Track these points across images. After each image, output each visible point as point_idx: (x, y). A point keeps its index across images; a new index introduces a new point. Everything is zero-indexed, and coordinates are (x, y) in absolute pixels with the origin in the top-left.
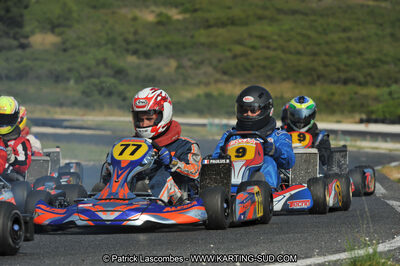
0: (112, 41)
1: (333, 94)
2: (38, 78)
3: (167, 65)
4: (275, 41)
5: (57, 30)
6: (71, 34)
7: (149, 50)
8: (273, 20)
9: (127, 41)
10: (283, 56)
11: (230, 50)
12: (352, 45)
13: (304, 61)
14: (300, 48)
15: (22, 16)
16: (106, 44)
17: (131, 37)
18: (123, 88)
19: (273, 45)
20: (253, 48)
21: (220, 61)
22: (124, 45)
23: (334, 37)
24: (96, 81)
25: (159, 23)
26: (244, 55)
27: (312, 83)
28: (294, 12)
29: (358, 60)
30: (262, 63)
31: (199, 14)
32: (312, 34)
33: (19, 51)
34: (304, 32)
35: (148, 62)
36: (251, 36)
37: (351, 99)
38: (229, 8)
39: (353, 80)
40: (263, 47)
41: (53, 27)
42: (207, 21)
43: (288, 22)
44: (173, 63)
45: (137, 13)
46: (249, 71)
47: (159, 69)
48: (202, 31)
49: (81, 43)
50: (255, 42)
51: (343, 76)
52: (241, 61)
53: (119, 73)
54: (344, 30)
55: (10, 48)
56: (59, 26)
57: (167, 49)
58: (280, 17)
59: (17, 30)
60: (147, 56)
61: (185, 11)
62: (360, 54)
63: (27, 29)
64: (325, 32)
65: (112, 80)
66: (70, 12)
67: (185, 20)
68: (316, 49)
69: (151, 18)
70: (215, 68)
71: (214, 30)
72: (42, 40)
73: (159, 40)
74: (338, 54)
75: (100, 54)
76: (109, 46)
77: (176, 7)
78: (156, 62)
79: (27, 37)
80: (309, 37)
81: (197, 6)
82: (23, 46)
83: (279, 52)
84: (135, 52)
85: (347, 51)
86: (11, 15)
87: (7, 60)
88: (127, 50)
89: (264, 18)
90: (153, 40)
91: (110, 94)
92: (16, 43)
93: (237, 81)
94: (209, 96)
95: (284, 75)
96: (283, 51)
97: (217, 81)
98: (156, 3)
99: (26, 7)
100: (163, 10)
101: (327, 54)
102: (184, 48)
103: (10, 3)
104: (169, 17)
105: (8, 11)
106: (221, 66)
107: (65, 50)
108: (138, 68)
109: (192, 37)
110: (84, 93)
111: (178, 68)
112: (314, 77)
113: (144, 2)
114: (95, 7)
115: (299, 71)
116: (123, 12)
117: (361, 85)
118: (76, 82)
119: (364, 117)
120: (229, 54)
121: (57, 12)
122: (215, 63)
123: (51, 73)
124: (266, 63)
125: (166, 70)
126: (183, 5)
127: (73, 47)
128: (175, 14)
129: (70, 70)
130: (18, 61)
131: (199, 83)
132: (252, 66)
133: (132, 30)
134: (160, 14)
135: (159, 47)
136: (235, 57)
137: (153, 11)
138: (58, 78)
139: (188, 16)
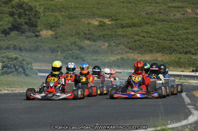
0: (78, 34)
1: (180, 58)
2: (44, 50)
3: (103, 45)
4: (153, 34)
5: (52, 29)
6: (59, 31)
7: (95, 38)
8: (153, 24)
9: (85, 34)
10: (157, 41)
11: (133, 38)
12: (189, 36)
13: (167, 43)
14: (165, 37)
15: (37, 22)
16: (75, 35)
17: (87, 32)
18: (82, 55)
19: (153, 36)
20: (143, 37)
21: (128, 43)
22: (83, 35)
23: (181, 32)
24: (70, 52)
25: (100, 25)
26: (139, 40)
27: (171, 53)
28: (163, 21)
29: (192, 43)
30: (148, 44)
31: (119, 21)
32: (172, 31)
33: (35, 38)
34: (167, 30)
35: (94, 43)
36: (142, 31)
37: (188, 61)
38: (133, 19)
39: (190, 52)
40: (148, 37)
41: (51, 27)
42: (122, 25)
43: (160, 25)
44: (107, 44)
45: (90, 21)
46: (141, 48)
47: (100, 47)
48: (120, 29)
49: (64, 35)
50: (144, 34)
51: (185, 50)
52: (137, 43)
53: (81, 48)
54: (186, 29)
55: (31, 37)
56: (53, 27)
57: (104, 37)
58: (157, 23)
59: (35, 28)
60: (94, 41)
61: (112, 20)
62: (193, 40)
63: (39, 28)
64: (177, 30)
65: (78, 52)
66: (59, 20)
67: (112, 24)
68: (173, 38)
69: (96, 23)
70: (126, 46)
71: (125, 28)
72: (46, 33)
73: (100, 34)
74: (183, 40)
76: (77, 36)
77: (108, 18)
78: (99, 43)
79: (39, 32)
80: (169, 32)
81: (118, 18)
82: (37, 36)
83: (155, 39)
84: (89, 39)
85: (187, 39)
86: (31, 21)
87: (29, 42)
88: (85, 38)
89: (149, 24)
90: (97, 34)
91: (77, 58)
92: (34, 35)
93: (136, 52)
94: (122, 59)
95: (158, 49)
96: (157, 38)
97: (127, 52)
98: (99, 17)
99: (39, 18)
100: (102, 19)
101: (178, 40)
102: (112, 37)
103: (30, 16)
104: (104, 23)
105: (30, 20)
106: (129, 45)
107: (56, 38)
108: (90, 46)
109: (115, 32)
110: (65, 57)
111: (108, 46)
112: (172, 51)
113: (93, 16)
114: (70, 18)
115: (165, 48)
116: (83, 20)
117: (193, 54)
118: (61, 53)
119: (195, 69)
120: (132, 40)
121: (53, 20)
122: (126, 44)
123: (50, 48)
124: (150, 44)
125: (103, 47)
126: (111, 17)
127: (60, 36)
128: (108, 21)
129: (58, 47)
130: (35, 43)
131: (118, 53)
132: (143, 45)
133: (88, 29)
134: (101, 22)
135: (99, 36)
136: (135, 41)
137: (97, 20)
138: (53, 51)
139: (113, 22)
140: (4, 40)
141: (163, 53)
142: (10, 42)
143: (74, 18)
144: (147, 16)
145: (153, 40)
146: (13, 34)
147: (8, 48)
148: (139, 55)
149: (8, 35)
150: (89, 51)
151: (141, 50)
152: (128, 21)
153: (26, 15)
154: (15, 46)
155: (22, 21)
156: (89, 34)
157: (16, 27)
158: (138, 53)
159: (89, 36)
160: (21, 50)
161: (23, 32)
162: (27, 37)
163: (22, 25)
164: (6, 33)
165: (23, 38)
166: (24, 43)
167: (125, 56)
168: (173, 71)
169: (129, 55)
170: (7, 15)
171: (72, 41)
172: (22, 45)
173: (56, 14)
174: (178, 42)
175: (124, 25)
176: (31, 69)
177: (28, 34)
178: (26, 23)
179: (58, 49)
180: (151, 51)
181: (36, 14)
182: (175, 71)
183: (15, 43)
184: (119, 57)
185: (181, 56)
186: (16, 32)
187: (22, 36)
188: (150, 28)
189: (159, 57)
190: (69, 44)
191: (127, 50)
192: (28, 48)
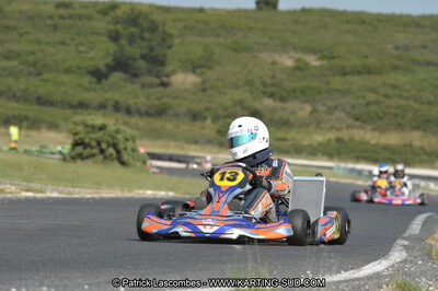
0: (250, 83)
2: (177, 115)
3: (302, 109)
4: (407, 91)
5: (198, 71)
6: (211, 75)
7: (285, 94)
8: (407, 70)
9: (264, 84)
10: (415, 105)
11: (364, 97)
13: (435, 111)
14: (432, 98)
15: (165, 56)
16: (244, 86)
17: (269, 81)
19: (406, 94)
20: (387, 96)
21: (353, 107)
22: (261, 87)
25: (297, 68)
26: (377, 103)
30: (394, 111)
31: (336, 61)
33: (161, 89)
35: (283, 105)
36: (384, 84)
38: (366, 57)
40: (395, 96)
41: (194, 67)
42: (343, 68)
43: (421, 73)
44: (308, 108)
45: (277, 57)
46: (380, 118)
47: (293, 112)
48: (338, 78)
49: (220, 84)
50: (388, 91)
52: (374, 108)
55: (152, 86)
56: (199, 67)
57: (302, 94)
58: (415, 67)
59: (160, 68)
60: (283, 99)
61: (324, 58)
63: (168, 69)
66: (212, 54)
67: (322, 66)
69: (289, 63)
70: (348, 114)
71: (350, 78)
72: (183, 80)
73: (295, 85)
75: (237, 95)
76: (246, 88)
77: (315, 53)
78: (291, 105)
79: (168, 76)
81: (335, 54)
82: (164, 85)
83: (411, 102)
84: (272, 96)
86: (154, 53)
87: (147, 97)
88: (264, 93)
89: (400, 68)
90: (288, 85)
92: (156, 81)
93: (368, 127)
94: (339, 140)
95: (415, 124)
96: (416, 101)
97: (349, 127)
98: (295, 49)
99: (170, 47)
100: (301, 55)
102: (320, 93)
103: (154, 43)
104: (306, 64)
105: (151, 50)
106: (354, 112)
107: (204, 90)
108: (274, 110)
109: (328, 83)
110: (219, 132)
111: (312, 112)
113: (284, 47)
114: (236, 50)
115: (429, 121)
116: (263, 55)
118: (212, 121)
120: (362, 101)
121: (199, 53)
122: (348, 109)
123: (189, 111)
124: (398, 111)
125: (301, 114)
126: (321, 51)
127: (212, 87)
128: (313, 61)
129: (207, 109)
130: (158, 99)
131: (332, 128)
132: (384, 113)
133: (270, 74)
134: (298, 60)
135: (294, 91)
136: (368, 104)
137: (292, 57)
138: (195, 116)
139: (325, 62)
140: (95, 90)
141: (424, 131)
142: (108, 95)
143: (244, 50)
144: (396, 53)
145: (406, 103)
146: (116, 77)
147: (102, 107)
148: (376, 134)
149: (104, 82)
151: (380, 123)
152: (355, 62)
153: (143, 39)
154: (117, 102)
155: (134, 51)
156: (274, 85)
157: (121, 65)
158: (374, 129)
160: (128, 111)
161: (135, 76)
162: (144, 86)
163: (135, 59)
164: (99, 75)
165: (135, 87)
166: (136, 97)
167: (344, 135)
169: (353, 132)
170: (105, 39)
171: (237, 98)
172: (131, 102)
173: (207, 40)
175: (348, 69)
176: (133, 150)
178: (143, 57)
179: (206, 114)
180: (400, 127)
181: (164, 39)
183: (117, 98)
184: (332, 135)
186: (121, 75)
187: (132, 83)
188: (402, 79)
189: (417, 139)
190: (229, 103)
191: (350, 121)
192: (143, 109)
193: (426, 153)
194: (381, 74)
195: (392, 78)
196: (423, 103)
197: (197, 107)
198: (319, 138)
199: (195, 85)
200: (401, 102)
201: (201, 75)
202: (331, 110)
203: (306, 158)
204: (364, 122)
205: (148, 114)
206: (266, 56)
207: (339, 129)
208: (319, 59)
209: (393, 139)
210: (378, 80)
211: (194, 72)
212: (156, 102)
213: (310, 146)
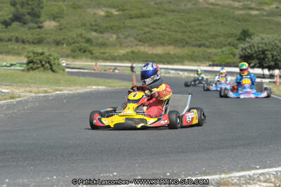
0: (84, 25)
1: (194, 52)
2: (48, 43)
3: (111, 37)
4: (164, 25)
5: (56, 19)
6: (63, 21)
7: (102, 30)
8: (163, 15)
9: (91, 25)
10: (168, 33)
11: (142, 30)
12: (203, 28)
13: (179, 36)
14: (177, 29)
15: (40, 12)
16: (82, 26)
17: (93, 23)
18: (91, 48)
19: (163, 27)
20: (154, 29)
21: (138, 35)
22: (90, 27)
23: (193, 23)
25: (107, 16)
26: (149, 32)
27: (184, 46)
28: (173, 11)
29: (206, 35)
30: (158, 36)
31: (126, 12)
32: (183, 22)
33: (38, 30)
34: (179, 21)
35: (102, 35)
36: (152, 23)
37: (203, 54)
38: (141, 9)
39: (204, 45)
40: (158, 28)
41: (54, 18)
42: (130, 15)
44: (115, 36)
45: (96, 11)
46: (152, 40)
47: (107, 39)
48: (128, 20)
49: (69, 26)
50: (155, 26)
51: (199, 43)
52: (148, 35)
53: (88, 41)
54: (198, 20)
55: (34, 28)
56: (57, 17)
57: (111, 29)
58: (167, 13)
59: (38, 19)
60: (101, 32)
61: (119, 10)
62: (206, 32)
63: (42, 19)
64: (189, 21)
65: (85, 44)
66: (63, 10)
67: (119, 15)
68: (185, 29)
69: (102, 13)
70: (135, 38)
71: (134, 20)
72: (49, 24)
73: (107, 25)
74: (196, 32)
75: (79, 31)
76: (83, 28)
77: (115, 8)
78: (106, 35)
79: (42, 23)
80: (181, 23)
81: (125, 8)
82: (40, 27)
83: (166, 31)
84: (96, 31)
85: (201, 31)
86: (34, 11)
87: (32, 34)
88: (91, 30)
89: (159, 14)
90: (104, 25)
91: (85, 51)
92: (36, 26)
93: (146, 45)
94: (133, 52)
95: (169, 42)
96: (169, 30)
97: (137, 45)
98: (105, 6)
99: (42, 8)
100: (109, 10)
101: (190, 32)
102: (120, 28)
103: (34, 6)
104: (112, 13)
105: (33, 10)
106: (138, 37)
107: (61, 29)
108: (97, 38)
109: (124, 23)
110: (72, 50)
111: (117, 38)
112: (184, 43)
113: (99, 5)
114: (74, 8)
115: (177, 40)
116: (89, 10)
117: (207, 47)
118: (67, 45)
119: (211, 63)
120: (141, 32)
121: (56, 10)
122: (135, 36)
123: (55, 40)
124: (161, 36)
125: (111, 39)
126: (118, 7)
127: (65, 28)
128: (115, 12)
129: (64, 39)
130: (38, 35)
131: (128, 46)
132: (153, 37)
133: (94, 19)
134: (107, 12)
135: (107, 28)
136: (145, 33)
137: (103, 11)
138: (58, 43)
139: (121, 12)
140: (5, 32)
141: (175, 45)
142: (12, 34)
143: (79, 7)
144: (156, 6)
145: (164, 32)
146: (15, 24)
147: (10, 40)
148: (150, 48)
149: (9, 27)
150: (97, 44)
151: (152, 42)
152: (135, 12)
153: (28, 4)
154: (17, 38)
155: (24, 11)
156: (96, 25)
157: (17, 18)
158: (149, 46)
159: (96, 28)
160: (23, 42)
161: (25, 23)
162: (30, 28)
163: (24, 15)
164: (6, 24)
165: (25, 29)
166: (27, 34)
167: (135, 49)
168: (187, 65)
169: (139, 48)
170: (9, 5)
171: (79, 33)
172: (24, 37)
173: (60, 3)
174: (190, 34)
175: (133, 16)
176: (59, 64)
177: (31, 25)
178: (29, 14)
179: (63, 41)
180: (163, 44)
181: (39, 4)
182: (190, 65)
183: (17, 35)
184: (129, 50)
185: (194, 49)
186: (18, 23)
187: (24, 27)
188: (161, 20)
189: (172, 50)
190: (75, 36)
191: (137, 42)
192: (31, 40)
193: (178, 57)
194: (150, 17)
195: (156, 19)
196: (172, 31)
197: (59, 38)
198: (122, 52)
199: (56, 27)
200: (161, 31)
201: (58, 21)
202: (126, 37)
203: (118, 62)
204: (144, 42)
205: (33, 43)
206: (90, 11)
207: (132, 47)
208: (117, 11)
209: (159, 50)
210: (149, 21)
211: (54, 20)
212: (38, 37)
213: (119, 56)
